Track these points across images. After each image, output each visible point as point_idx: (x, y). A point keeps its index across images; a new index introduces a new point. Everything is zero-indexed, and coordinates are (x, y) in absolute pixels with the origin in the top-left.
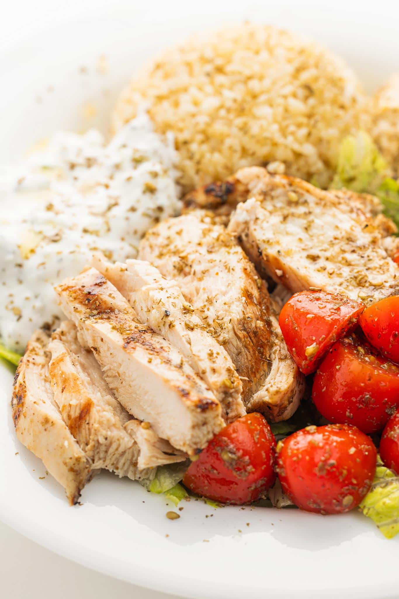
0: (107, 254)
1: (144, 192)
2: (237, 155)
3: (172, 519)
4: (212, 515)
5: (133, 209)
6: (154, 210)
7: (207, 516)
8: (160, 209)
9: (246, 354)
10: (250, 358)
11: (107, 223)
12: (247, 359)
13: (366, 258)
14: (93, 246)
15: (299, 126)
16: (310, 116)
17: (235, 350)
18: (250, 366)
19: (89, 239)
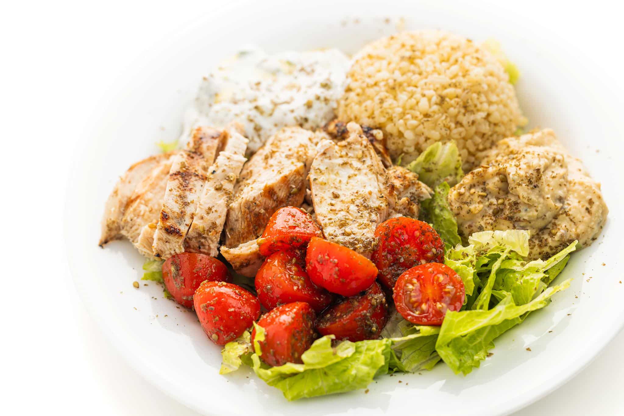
0: (258, 128)
1: (304, 105)
2: (367, 114)
3: (134, 286)
4: (156, 299)
5: (292, 111)
6: (301, 118)
7: (153, 298)
8: (306, 120)
9: (241, 224)
10: (243, 227)
11: (273, 110)
12: (241, 227)
13: (360, 214)
14: (252, 118)
15: (415, 118)
16: (427, 115)
17: (235, 217)
18: (242, 232)
19: (254, 113)
